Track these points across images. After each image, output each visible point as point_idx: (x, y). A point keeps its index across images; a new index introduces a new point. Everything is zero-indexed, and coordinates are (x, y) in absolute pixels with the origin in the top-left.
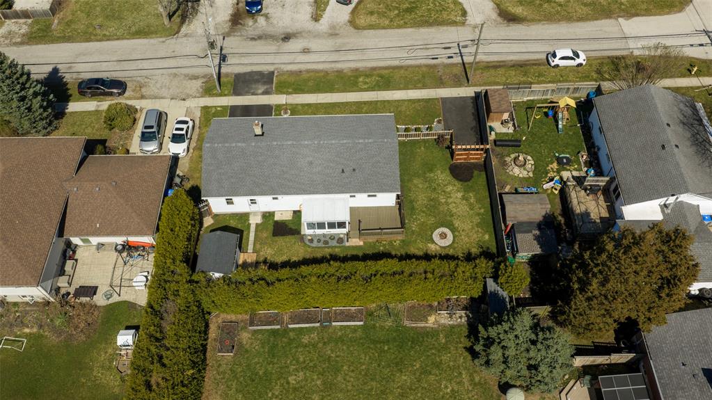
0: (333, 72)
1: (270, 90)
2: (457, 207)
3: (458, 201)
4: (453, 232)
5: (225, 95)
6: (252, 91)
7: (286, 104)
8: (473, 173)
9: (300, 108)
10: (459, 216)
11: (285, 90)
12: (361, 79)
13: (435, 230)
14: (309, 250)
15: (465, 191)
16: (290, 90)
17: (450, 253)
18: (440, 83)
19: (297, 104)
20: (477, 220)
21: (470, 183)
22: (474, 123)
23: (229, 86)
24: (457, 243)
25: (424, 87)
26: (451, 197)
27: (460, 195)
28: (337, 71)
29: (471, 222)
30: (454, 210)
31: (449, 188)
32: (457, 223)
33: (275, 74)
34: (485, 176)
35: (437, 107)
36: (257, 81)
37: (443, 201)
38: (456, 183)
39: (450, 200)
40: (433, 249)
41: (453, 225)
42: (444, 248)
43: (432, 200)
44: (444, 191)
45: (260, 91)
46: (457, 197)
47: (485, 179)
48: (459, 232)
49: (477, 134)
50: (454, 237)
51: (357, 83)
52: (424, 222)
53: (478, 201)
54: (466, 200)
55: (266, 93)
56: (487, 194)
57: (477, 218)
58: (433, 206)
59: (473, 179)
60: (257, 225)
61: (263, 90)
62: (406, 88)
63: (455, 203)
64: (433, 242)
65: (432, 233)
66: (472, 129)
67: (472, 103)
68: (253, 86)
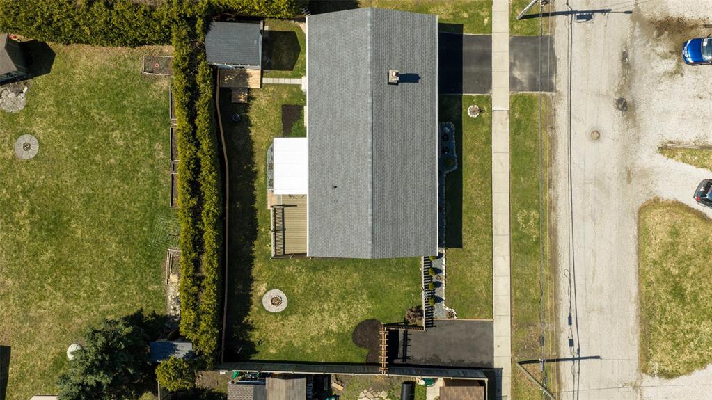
0: (550, 175)
1: (518, 87)
2: (316, 322)
3: (325, 324)
4: (282, 313)
5: (511, 27)
6: (518, 63)
7: (491, 111)
8: (366, 348)
9: (485, 130)
10: (303, 323)
11: (517, 107)
12: (534, 213)
13: (285, 293)
14: (264, 148)
15: (338, 334)
16: (517, 115)
17: (253, 306)
18: (519, 323)
19: (490, 126)
20: (298, 343)
21: (350, 341)
22: (444, 360)
23: (529, 30)
24: (267, 316)
25: (515, 302)
26: (331, 316)
27: (334, 327)
28: (550, 180)
29: (295, 337)
30: (312, 319)
31: (344, 316)
32: (293, 319)
33: (548, 94)
34: (359, 361)
35: (476, 315)
36: (536, 68)
37: (325, 306)
38: (353, 325)
39: (326, 315)
40: (258, 288)
41: (291, 314)
42: (261, 301)
43: (327, 292)
44: (339, 309)
45: (517, 74)
46: (330, 323)
47: (354, 361)
48: (282, 320)
49: (427, 361)
50: (275, 313)
51: (528, 208)
52: (296, 280)
53: (324, 348)
54: (326, 335)
55: (513, 82)
56: (332, 360)
57: (300, 344)
58: (319, 294)
59: (355, 346)
60: (298, 86)
61: (519, 77)
62: (514, 275)
63: (322, 320)
64: (269, 289)
65: (280, 289)
66: (435, 355)
67: (482, 362)
68: (527, 64)
